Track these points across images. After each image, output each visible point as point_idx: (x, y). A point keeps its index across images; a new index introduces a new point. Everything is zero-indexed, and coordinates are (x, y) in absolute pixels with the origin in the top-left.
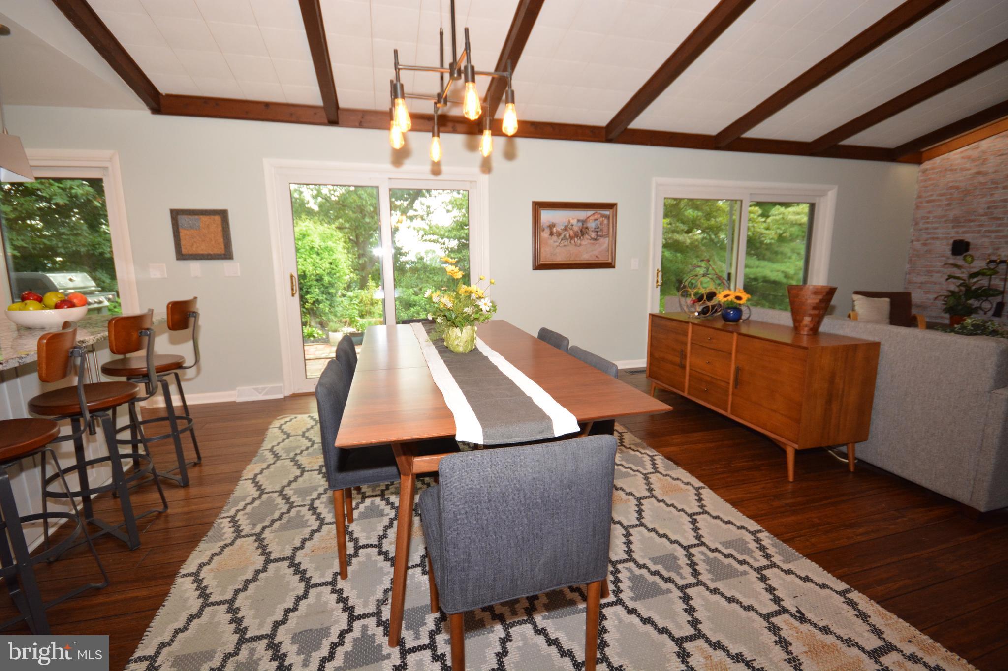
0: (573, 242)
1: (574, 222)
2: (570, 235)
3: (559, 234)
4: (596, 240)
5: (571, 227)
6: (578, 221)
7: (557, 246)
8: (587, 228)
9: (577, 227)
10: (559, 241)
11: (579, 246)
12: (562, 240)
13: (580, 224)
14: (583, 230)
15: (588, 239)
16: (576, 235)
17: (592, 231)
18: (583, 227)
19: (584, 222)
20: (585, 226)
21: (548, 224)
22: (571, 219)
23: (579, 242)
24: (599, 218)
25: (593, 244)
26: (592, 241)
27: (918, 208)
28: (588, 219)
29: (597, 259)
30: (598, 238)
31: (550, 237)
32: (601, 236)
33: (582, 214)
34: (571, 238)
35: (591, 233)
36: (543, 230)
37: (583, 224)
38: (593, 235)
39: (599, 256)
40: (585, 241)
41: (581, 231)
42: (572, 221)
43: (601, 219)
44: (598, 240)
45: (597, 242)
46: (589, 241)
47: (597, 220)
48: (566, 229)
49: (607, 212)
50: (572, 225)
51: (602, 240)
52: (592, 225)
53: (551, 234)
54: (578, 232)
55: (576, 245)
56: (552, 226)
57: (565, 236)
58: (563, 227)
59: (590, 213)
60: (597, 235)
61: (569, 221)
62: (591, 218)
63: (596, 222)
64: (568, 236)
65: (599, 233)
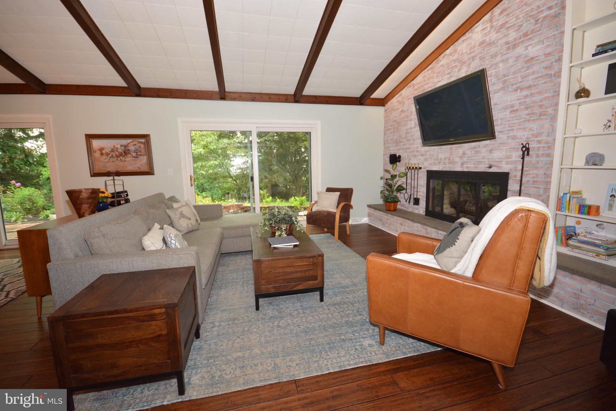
0: (119, 159)
1: (119, 146)
2: (116, 155)
3: (107, 154)
4: (136, 157)
5: (116, 150)
6: (121, 146)
7: (107, 162)
8: (129, 150)
9: (121, 150)
10: (109, 158)
11: (124, 162)
12: (110, 158)
13: (123, 148)
14: (126, 151)
15: (130, 157)
16: (121, 155)
17: (133, 152)
18: (125, 150)
19: (125, 146)
20: (127, 149)
21: (98, 148)
22: (115, 145)
23: (124, 159)
24: (137, 144)
25: (135, 160)
26: (134, 158)
27: (385, 134)
28: (129, 145)
29: (139, 169)
30: (138, 156)
31: (101, 156)
32: (140, 155)
33: (124, 142)
34: (117, 156)
35: (132, 153)
36: (95, 152)
37: (125, 148)
38: (134, 154)
39: (140, 167)
40: (129, 158)
41: (124, 152)
42: (116, 146)
43: (139, 145)
44: (138, 157)
45: (138, 159)
46: (132, 158)
47: (136, 145)
48: (112, 151)
49: (143, 140)
50: (117, 149)
51: (141, 157)
52: (132, 148)
53: (102, 154)
54: (122, 153)
55: (122, 161)
56: (101, 150)
57: (112, 155)
58: (110, 150)
59: (129, 141)
60: (137, 155)
61: (114, 146)
62: (131, 144)
63: (135, 146)
64: (114, 155)
65: (138, 153)
